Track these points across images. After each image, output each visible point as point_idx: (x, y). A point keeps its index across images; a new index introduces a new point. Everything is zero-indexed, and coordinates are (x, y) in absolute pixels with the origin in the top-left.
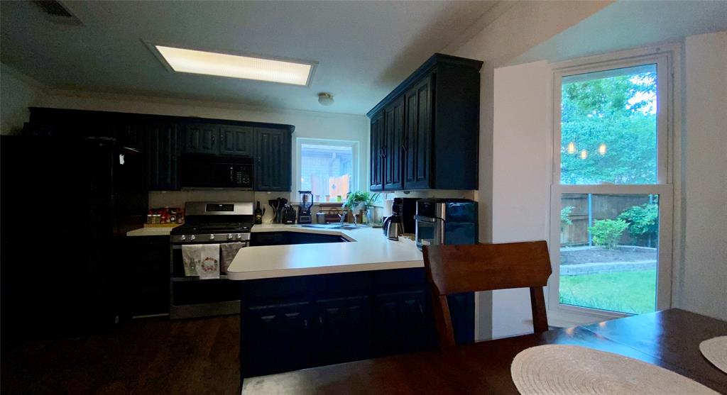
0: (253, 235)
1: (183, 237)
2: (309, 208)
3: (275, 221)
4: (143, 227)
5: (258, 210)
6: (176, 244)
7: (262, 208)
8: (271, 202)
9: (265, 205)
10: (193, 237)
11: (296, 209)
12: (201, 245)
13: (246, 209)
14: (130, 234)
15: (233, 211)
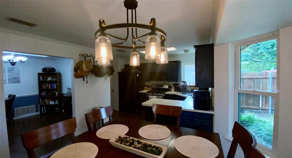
0: (166, 95)
1: (149, 94)
2: (185, 87)
3: (175, 91)
4: (143, 90)
5: (170, 87)
6: (148, 95)
7: (171, 86)
8: (173, 85)
9: (172, 85)
10: (151, 94)
11: (181, 88)
12: (152, 96)
13: (166, 87)
14: (140, 92)
15: (163, 87)
